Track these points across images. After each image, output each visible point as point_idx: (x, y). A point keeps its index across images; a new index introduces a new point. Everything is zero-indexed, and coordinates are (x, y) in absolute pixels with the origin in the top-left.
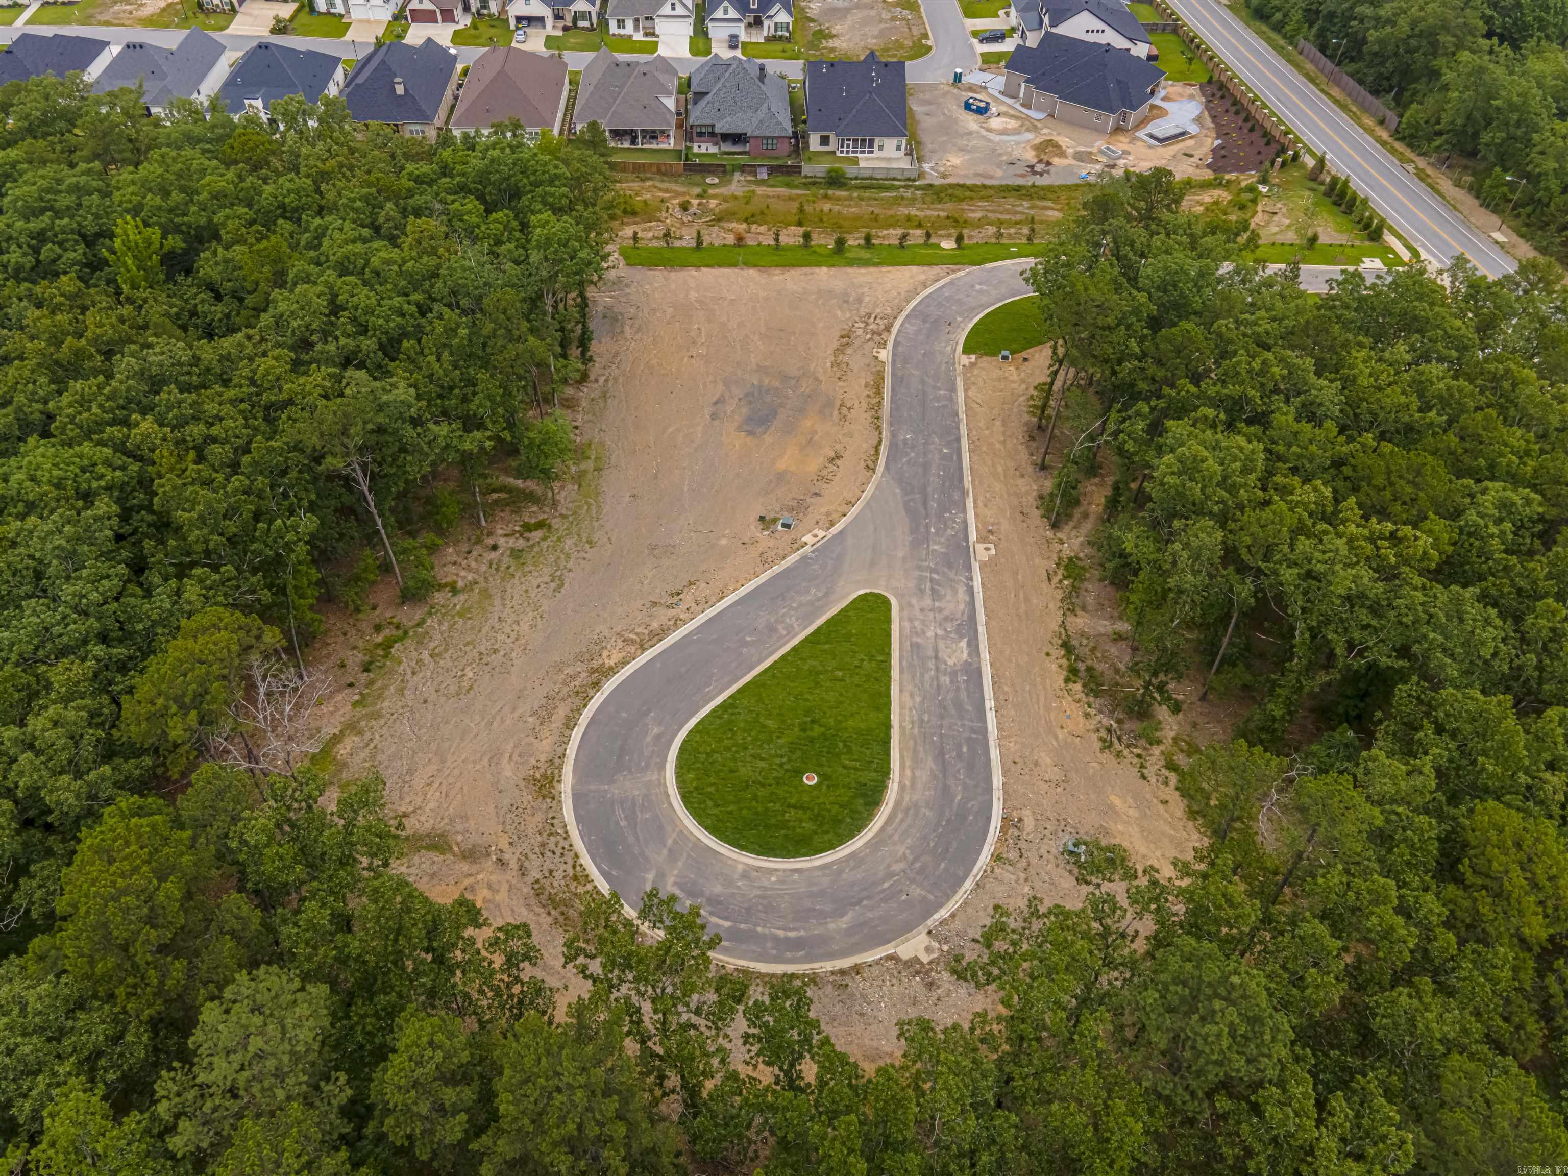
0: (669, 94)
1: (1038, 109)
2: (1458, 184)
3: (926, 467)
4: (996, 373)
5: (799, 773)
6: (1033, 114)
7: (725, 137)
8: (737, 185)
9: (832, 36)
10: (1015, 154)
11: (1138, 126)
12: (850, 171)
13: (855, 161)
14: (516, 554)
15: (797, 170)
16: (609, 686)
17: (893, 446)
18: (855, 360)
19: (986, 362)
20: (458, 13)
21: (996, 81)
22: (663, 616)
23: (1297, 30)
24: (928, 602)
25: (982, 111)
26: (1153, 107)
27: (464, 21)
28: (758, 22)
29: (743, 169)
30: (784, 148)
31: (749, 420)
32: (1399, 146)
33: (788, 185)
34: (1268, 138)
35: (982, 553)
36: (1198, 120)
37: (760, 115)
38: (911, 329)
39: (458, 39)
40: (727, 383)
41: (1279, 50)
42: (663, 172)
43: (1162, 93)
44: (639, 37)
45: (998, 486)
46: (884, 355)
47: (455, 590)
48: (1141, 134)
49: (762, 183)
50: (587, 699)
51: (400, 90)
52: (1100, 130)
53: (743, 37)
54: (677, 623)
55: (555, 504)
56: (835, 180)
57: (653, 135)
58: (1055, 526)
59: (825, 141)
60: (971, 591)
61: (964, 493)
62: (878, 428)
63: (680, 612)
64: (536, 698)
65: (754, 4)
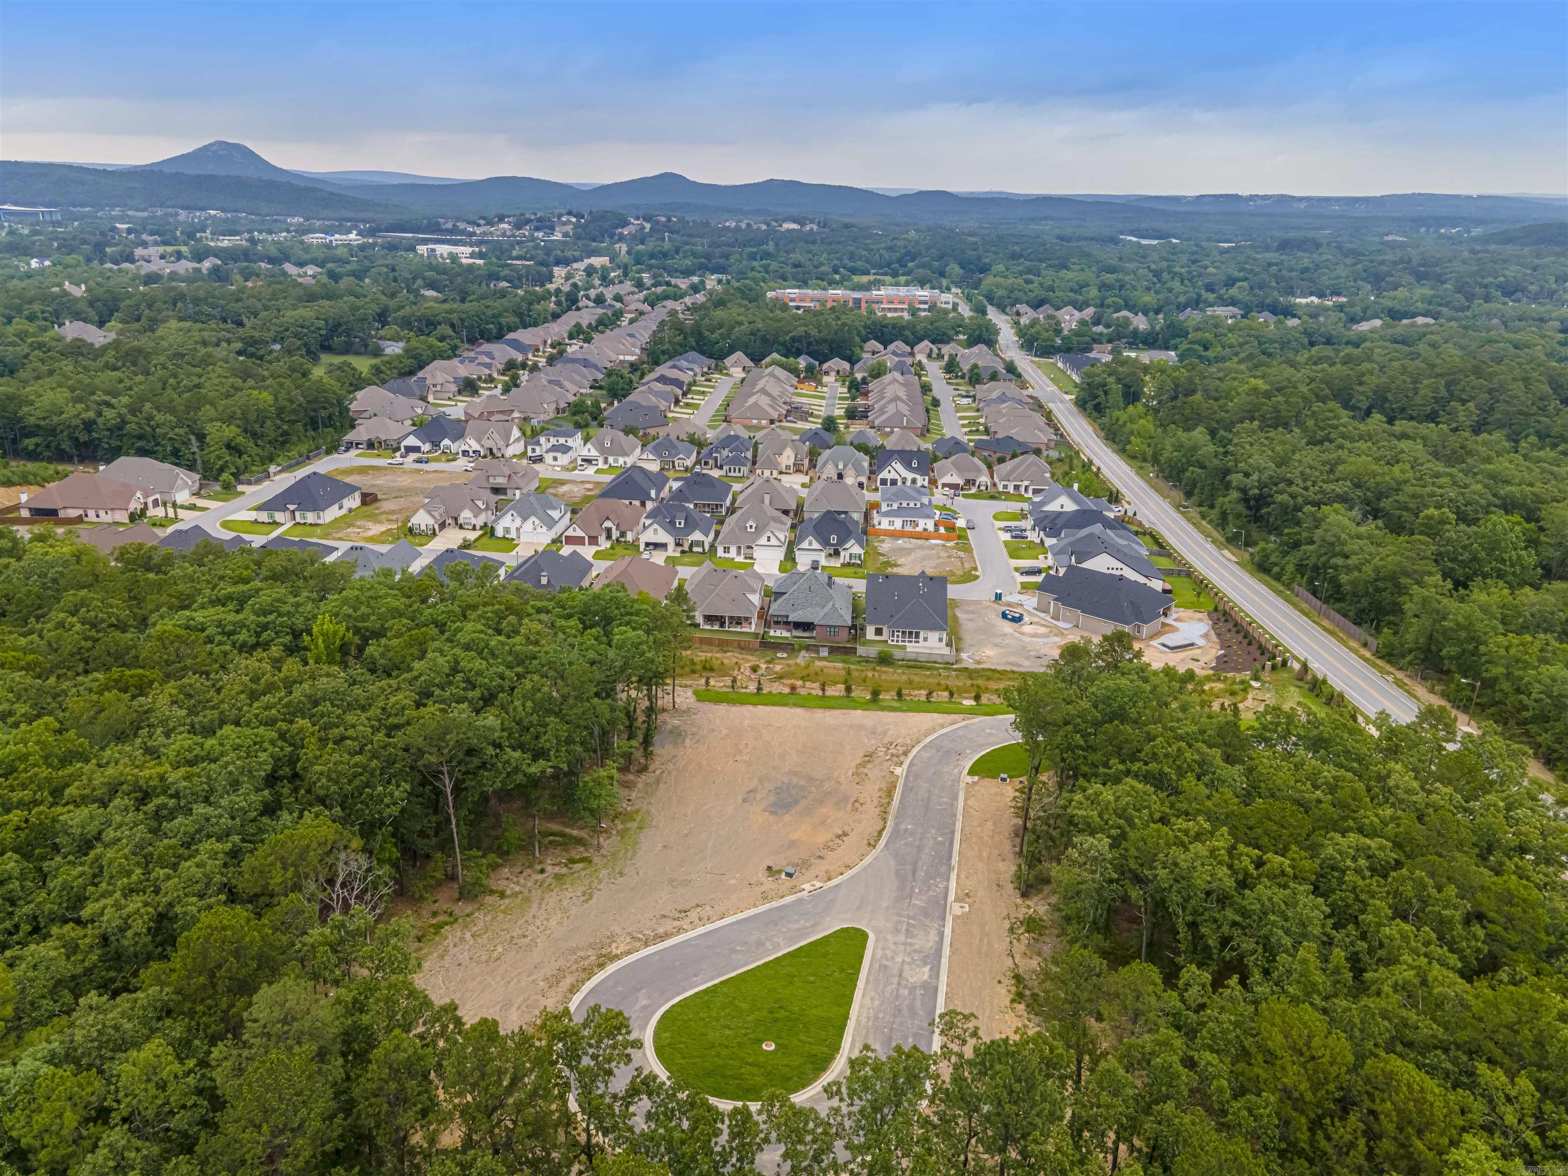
0: (754, 591)
1: (1065, 621)
2: (1432, 691)
3: (920, 849)
4: (994, 790)
5: (760, 1041)
6: (1060, 624)
7: (798, 625)
8: (803, 658)
9: (896, 565)
10: (1043, 651)
11: (1152, 637)
12: (898, 654)
13: (904, 647)
14: (558, 877)
15: (853, 651)
16: (611, 968)
17: (896, 833)
18: (873, 772)
19: (987, 782)
20: (602, 539)
21: (1030, 601)
22: (669, 925)
23: (1292, 580)
24: (902, 938)
25: (1018, 620)
26: (1164, 625)
27: (604, 544)
28: (837, 553)
29: (808, 648)
30: (844, 635)
31: (775, 804)
32: (1379, 662)
33: (845, 661)
34: (1263, 650)
35: (956, 909)
36: (1205, 636)
37: (826, 610)
38: (926, 755)
39: (598, 555)
40: (761, 780)
41: (1279, 593)
42: (743, 647)
43: (1175, 616)
44: (740, 559)
45: (980, 866)
46: (898, 771)
47: (502, 895)
48: (1154, 643)
49: (824, 659)
50: (591, 974)
51: (544, 581)
53: (823, 562)
54: (680, 930)
55: (599, 847)
56: (885, 660)
57: (738, 621)
58: (1024, 895)
59: (879, 632)
60: (941, 935)
61: (950, 868)
62: (885, 820)
63: (685, 924)
64: (550, 969)
65: (834, 539)
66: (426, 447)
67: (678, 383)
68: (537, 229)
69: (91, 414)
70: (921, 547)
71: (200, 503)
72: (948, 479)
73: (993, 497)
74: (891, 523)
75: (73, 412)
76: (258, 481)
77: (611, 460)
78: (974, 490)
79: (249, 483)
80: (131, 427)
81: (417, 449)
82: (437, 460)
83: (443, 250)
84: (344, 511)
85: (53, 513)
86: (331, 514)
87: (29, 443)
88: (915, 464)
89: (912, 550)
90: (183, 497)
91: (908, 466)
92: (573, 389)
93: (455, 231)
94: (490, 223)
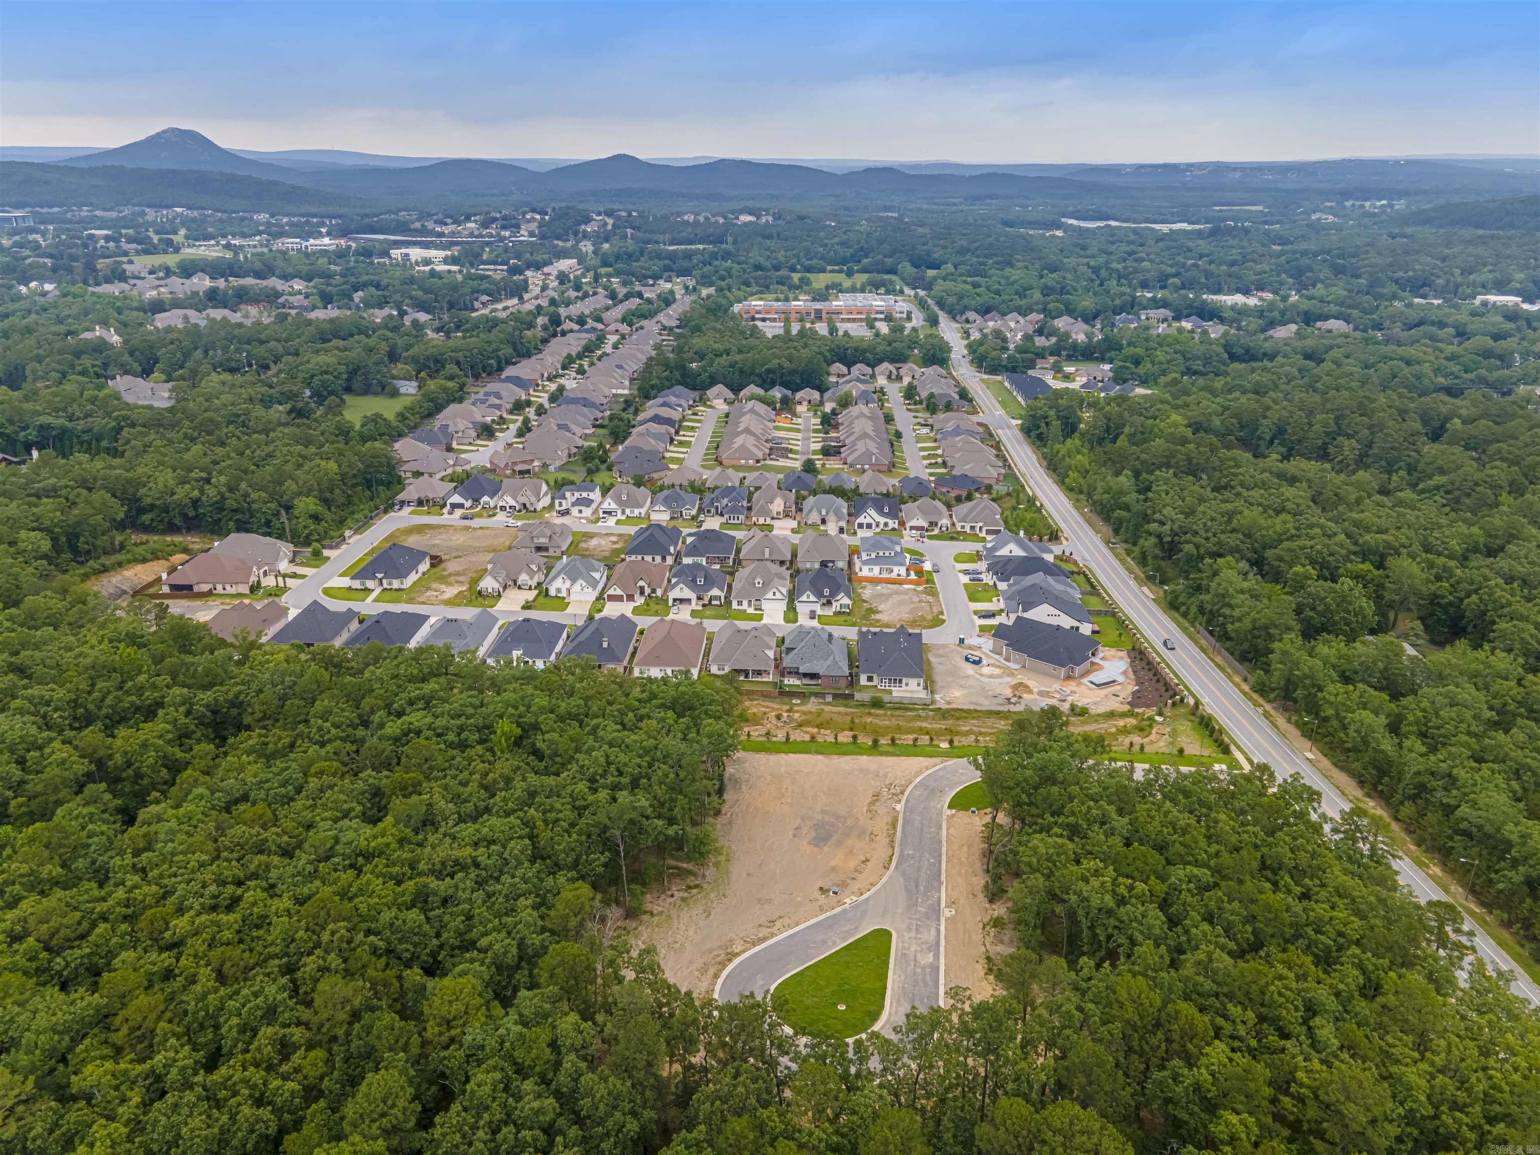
0: (770, 648)
1: (1015, 662)
2: (1289, 721)
3: (919, 869)
4: (967, 820)
5: (836, 1004)
6: (1011, 665)
7: (805, 675)
8: (812, 705)
9: (878, 612)
10: (998, 691)
11: (1082, 676)
12: (886, 698)
13: (890, 692)
14: (683, 900)
15: (851, 696)
16: (737, 961)
17: (901, 857)
18: (881, 809)
19: (962, 814)
20: (637, 596)
21: (987, 643)
22: (765, 931)
23: (1195, 618)
24: (913, 934)
25: (978, 662)
26: (1093, 663)
27: (640, 601)
28: (829, 603)
29: (816, 695)
30: (843, 683)
31: (815, 838)
32: (1255, 696)
33: (845, 706)
34: (1167, 686)
35: (947, 913)
36: (1125, 673)
37: (829, 662)
38: (917, 793)
39: (635, 611)
40: (803, 818)
41: (1184, 630)
42: (765, 696)
43: (1101, 655)
44: (751, 611)
45: (960, 881)
46: (899, 807)
47: (652, 914)
48: (1085, 681)
49: (829, 704)
50: (725, 966)
51: (605, 645)
52: (1056, 677)
53: (819, 612)
54: (773, 935)
55: (704, 876)
56: (877, 703)
57: (759, 673)
58: (991, 901)
59: (870, 679)
60: (938, 931)
61: (941, 883)
62: (893, 847)
63: (774, 930)
64: (700, 963)
65: (827, 592)
66: (468, 504)
67: (669, 422)
68: (504, 228)
69: (196, 493)
70: (897, 593)
71: (300, 570)
72: (914, 523)
73: (952, 539)
74: (871, 570)
75: (183, 493)
76: (337, 546)
77: (628, 511)
78: (936, 531)
79: (331, 548)
80: (228, 503)
81: (461, 506)
82: (479, 515)
83: (416, 253)
84: (419, 575)
85: (190, 587)
86: (413, 577)
88: (886, 510)
89: (889, 596)
90: (284, 566)
91: (881, 512)
92: (578, 431)
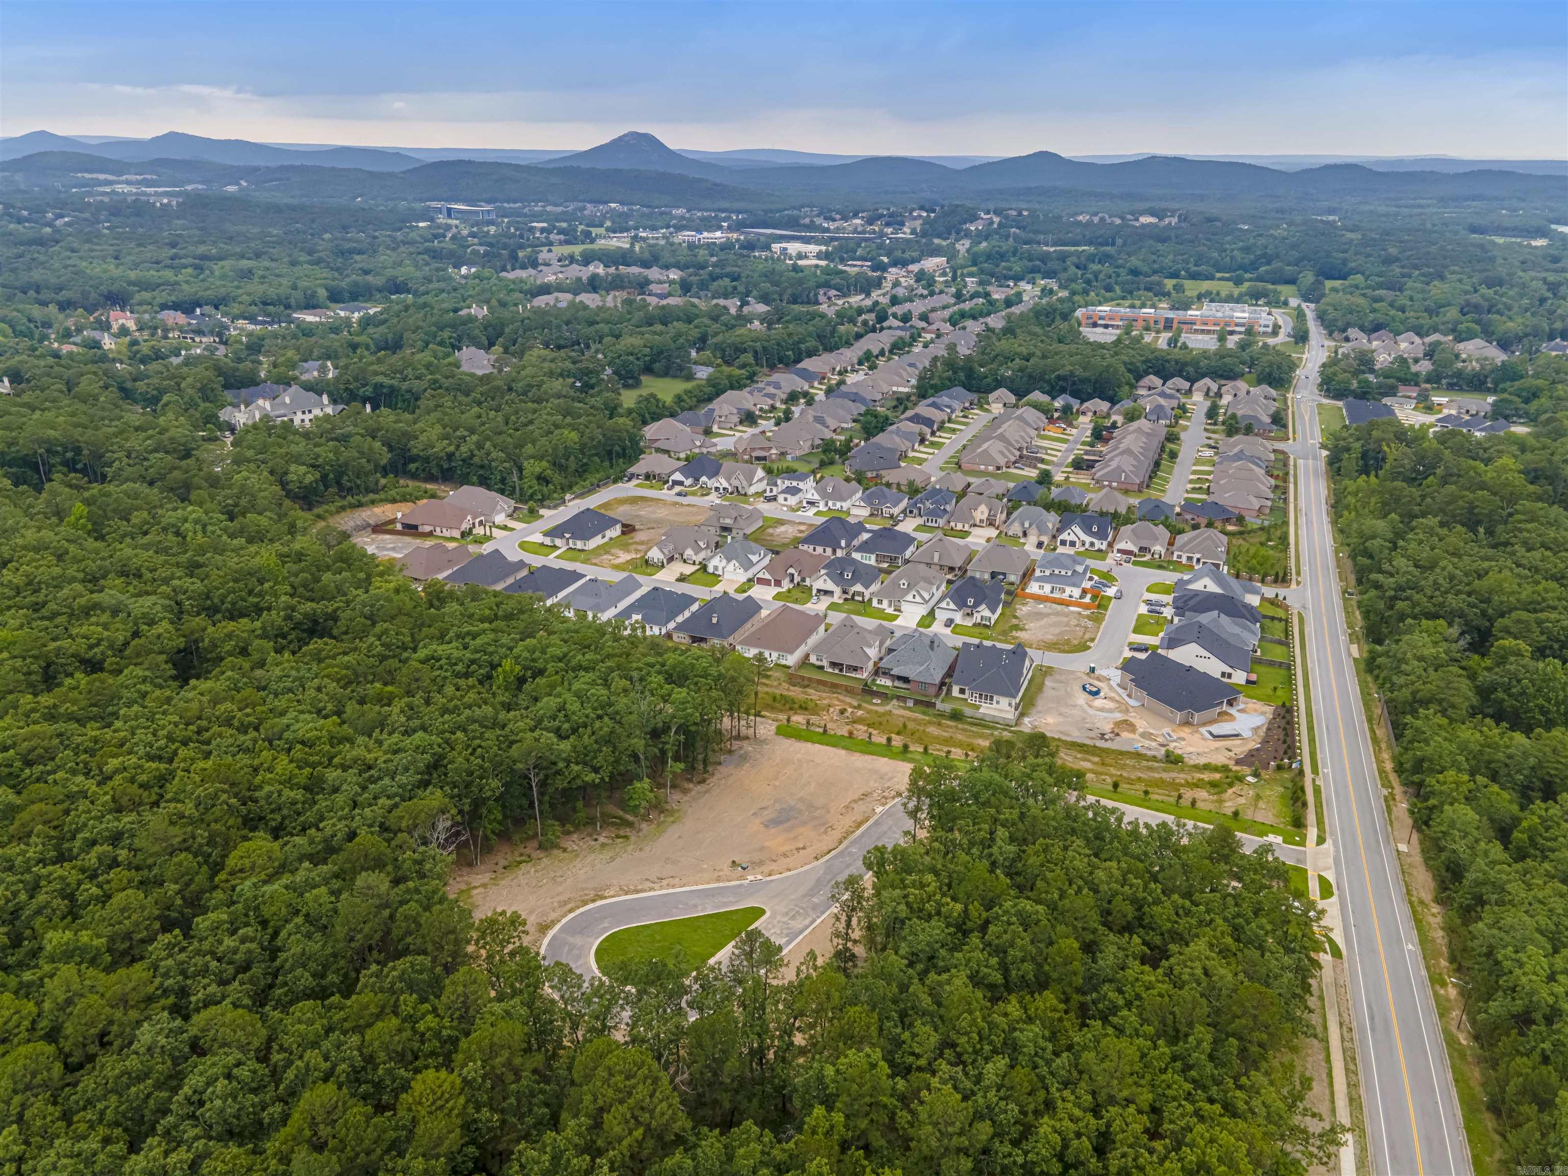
1: (1137, 699)
3: (850, 867)
6: (1130, 701)
7: (900, 678)
8: (893, 707)
9: (1023, 630)
10: (1098, 724)
11: (1204, 724)
12: (968, 711)
13: (976, 707)
14: (603, 845)
15: (935, 705)
16: (599, 903)
17: (841, 853)
18: (860, 807)
20: (785, 582)
21: (1118, 677)
22: (647, 885)
24: (786, 919)
25: (1094, 693)
26: (1222, 713)
27: (786, 585)
28: (970, 613)
29: (899, 698)
30: (931, 691)
31: (771, 820)
32: (1392, 776)
33: (924, 713)
34: (1288, 749)
36: (1256, 729)
37: (923, 668)
39: (773, 597)
40: (776, 801)
41: (1365, 696)
42: (849, 691)
43: (1242, 706)
44: (890, 611)
46: (879, 809)
47: (565, 850)
48: (1203, 730)
49: (909, 709)
51: (715, 620)
52: (1172, 721)
53: (957, 621)
54: (651, 889)
55: (640, 830)
56: (956, 716)
57: (855, 669)
59: (962, 691)
60: (814, 922)
62: (840, 842)
63: (656, 886)
65: (970, 601)
66: (688, 482)
67: (929, 422)
68: (888, 224)
69: (452, 448)
70: (1057, 614)
71: (511, 524)
72: (1122, 545)
73: (1160, 567)
74: (1041, 587)
75: (440, 447)
76: (555, 507)
77: (830, 503)
78: (1148, 557)
79: (549, 508)
80: (476, 460)
81: (681, 483)
82: (694, 494)
83: (794, 248)
84: (606, 540)
85: (415, 527)
86: (596, 541)
87: (412, 467)
88: (1095, 529)
89: (1048, 615)
90: (500, 519)
91: (1088, 530)
92: (833, 424)
93: (812, 227)
94: (845, 218)
